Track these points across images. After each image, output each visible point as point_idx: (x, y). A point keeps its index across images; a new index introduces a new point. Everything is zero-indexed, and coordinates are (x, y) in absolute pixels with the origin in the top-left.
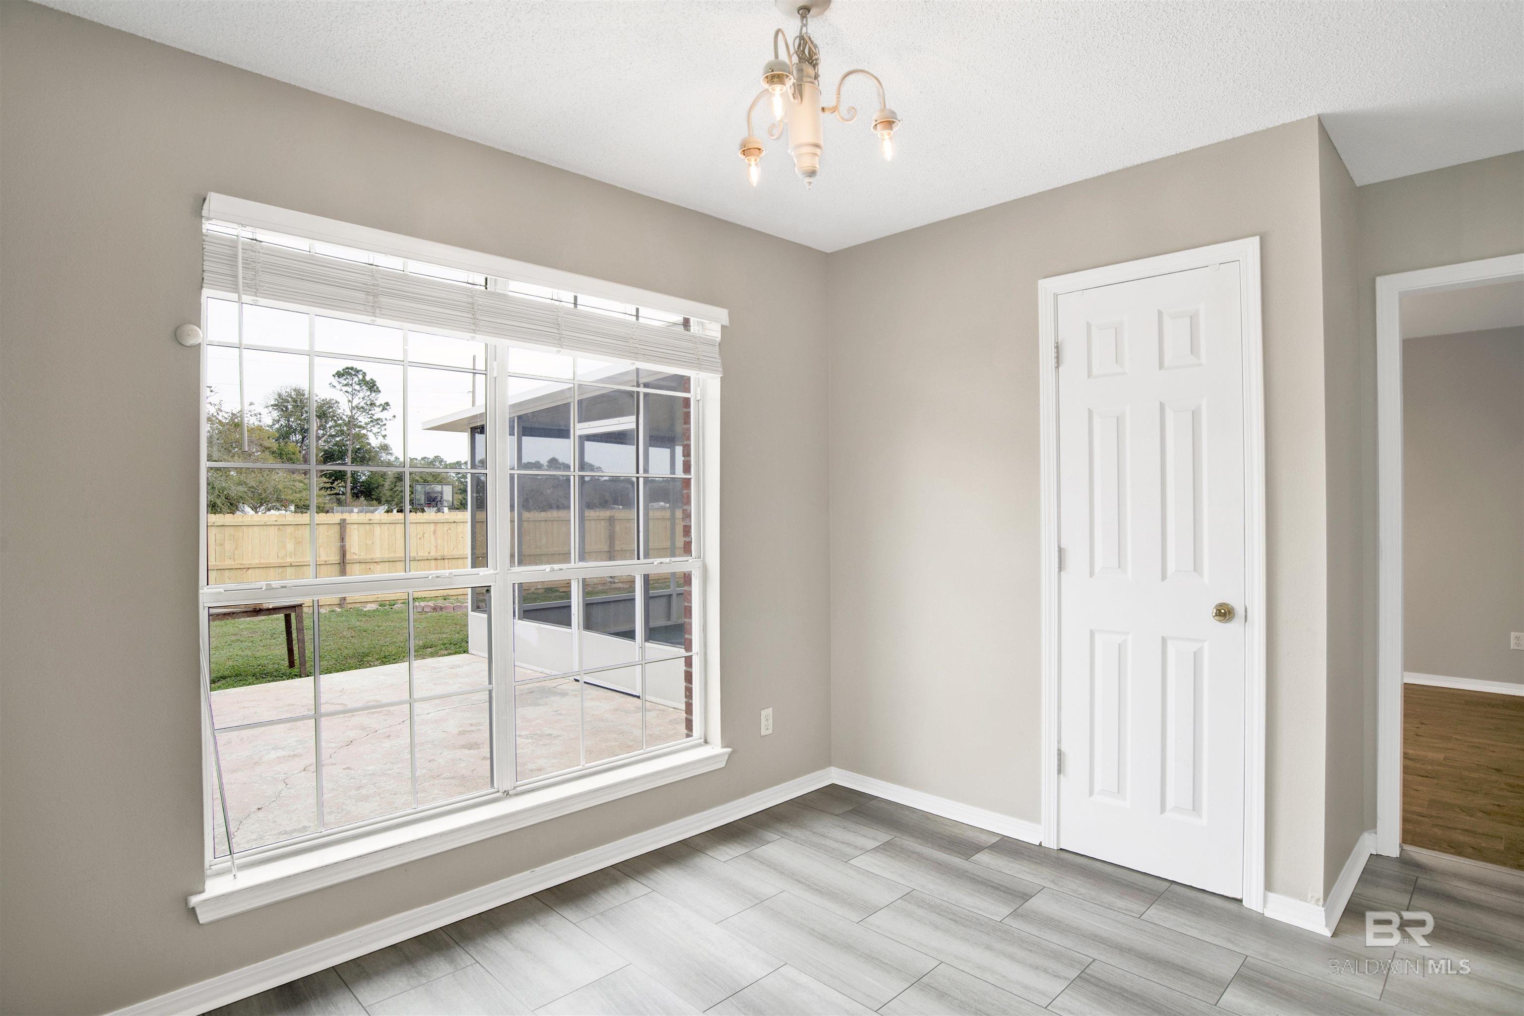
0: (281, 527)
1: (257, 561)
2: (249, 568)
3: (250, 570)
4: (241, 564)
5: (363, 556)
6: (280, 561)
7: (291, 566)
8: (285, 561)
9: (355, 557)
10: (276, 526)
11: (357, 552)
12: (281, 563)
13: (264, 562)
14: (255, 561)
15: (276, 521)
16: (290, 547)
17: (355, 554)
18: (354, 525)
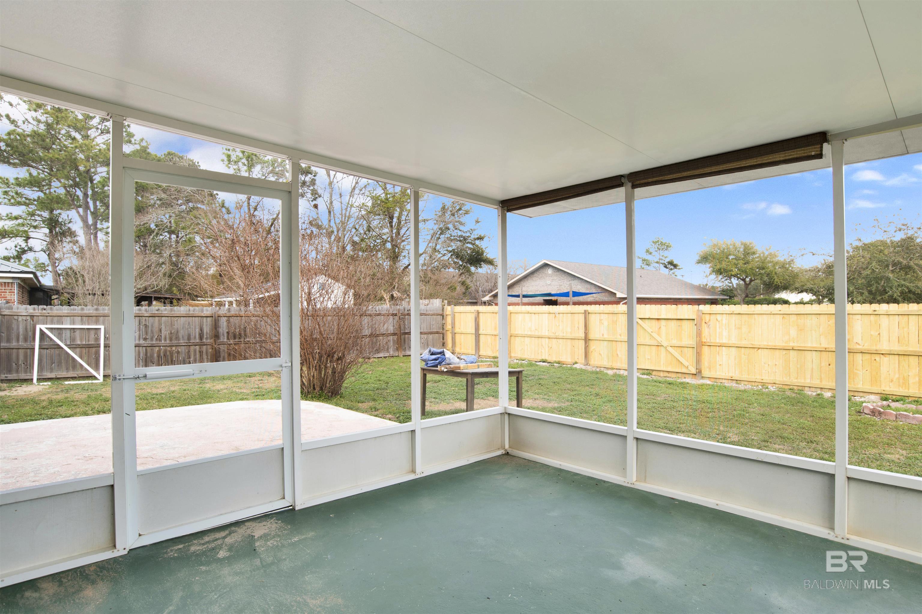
0: (785, 316)
1: (765, 343)
2: (759, 348)
3: (760, 349)
4: (752, 344)
5: (866, 346)
6: (784, 344)
7: (793, 349)
8: (789, 345)
9: (858, 347)
10: (781, 315)
11: (860, 342)
12: (785, 346)
13: (771, 344)
14: (764, 343)
15: (780, 311)
16: (793, 332)
17: (859, 344)
18: (857, 315)
